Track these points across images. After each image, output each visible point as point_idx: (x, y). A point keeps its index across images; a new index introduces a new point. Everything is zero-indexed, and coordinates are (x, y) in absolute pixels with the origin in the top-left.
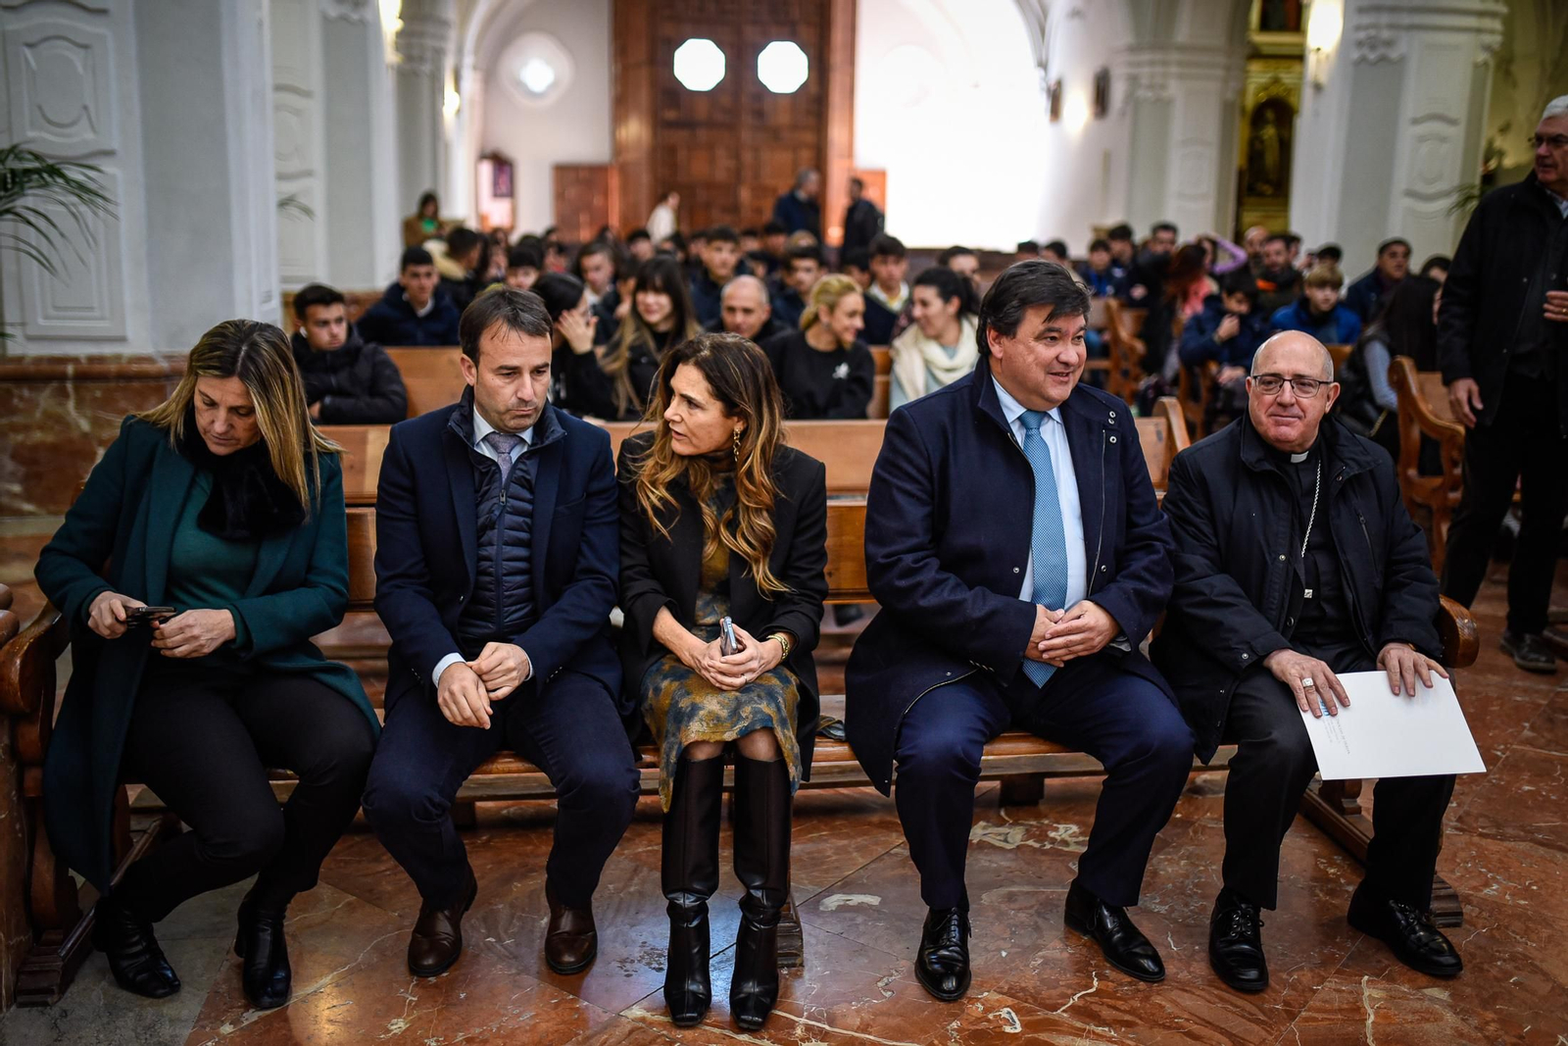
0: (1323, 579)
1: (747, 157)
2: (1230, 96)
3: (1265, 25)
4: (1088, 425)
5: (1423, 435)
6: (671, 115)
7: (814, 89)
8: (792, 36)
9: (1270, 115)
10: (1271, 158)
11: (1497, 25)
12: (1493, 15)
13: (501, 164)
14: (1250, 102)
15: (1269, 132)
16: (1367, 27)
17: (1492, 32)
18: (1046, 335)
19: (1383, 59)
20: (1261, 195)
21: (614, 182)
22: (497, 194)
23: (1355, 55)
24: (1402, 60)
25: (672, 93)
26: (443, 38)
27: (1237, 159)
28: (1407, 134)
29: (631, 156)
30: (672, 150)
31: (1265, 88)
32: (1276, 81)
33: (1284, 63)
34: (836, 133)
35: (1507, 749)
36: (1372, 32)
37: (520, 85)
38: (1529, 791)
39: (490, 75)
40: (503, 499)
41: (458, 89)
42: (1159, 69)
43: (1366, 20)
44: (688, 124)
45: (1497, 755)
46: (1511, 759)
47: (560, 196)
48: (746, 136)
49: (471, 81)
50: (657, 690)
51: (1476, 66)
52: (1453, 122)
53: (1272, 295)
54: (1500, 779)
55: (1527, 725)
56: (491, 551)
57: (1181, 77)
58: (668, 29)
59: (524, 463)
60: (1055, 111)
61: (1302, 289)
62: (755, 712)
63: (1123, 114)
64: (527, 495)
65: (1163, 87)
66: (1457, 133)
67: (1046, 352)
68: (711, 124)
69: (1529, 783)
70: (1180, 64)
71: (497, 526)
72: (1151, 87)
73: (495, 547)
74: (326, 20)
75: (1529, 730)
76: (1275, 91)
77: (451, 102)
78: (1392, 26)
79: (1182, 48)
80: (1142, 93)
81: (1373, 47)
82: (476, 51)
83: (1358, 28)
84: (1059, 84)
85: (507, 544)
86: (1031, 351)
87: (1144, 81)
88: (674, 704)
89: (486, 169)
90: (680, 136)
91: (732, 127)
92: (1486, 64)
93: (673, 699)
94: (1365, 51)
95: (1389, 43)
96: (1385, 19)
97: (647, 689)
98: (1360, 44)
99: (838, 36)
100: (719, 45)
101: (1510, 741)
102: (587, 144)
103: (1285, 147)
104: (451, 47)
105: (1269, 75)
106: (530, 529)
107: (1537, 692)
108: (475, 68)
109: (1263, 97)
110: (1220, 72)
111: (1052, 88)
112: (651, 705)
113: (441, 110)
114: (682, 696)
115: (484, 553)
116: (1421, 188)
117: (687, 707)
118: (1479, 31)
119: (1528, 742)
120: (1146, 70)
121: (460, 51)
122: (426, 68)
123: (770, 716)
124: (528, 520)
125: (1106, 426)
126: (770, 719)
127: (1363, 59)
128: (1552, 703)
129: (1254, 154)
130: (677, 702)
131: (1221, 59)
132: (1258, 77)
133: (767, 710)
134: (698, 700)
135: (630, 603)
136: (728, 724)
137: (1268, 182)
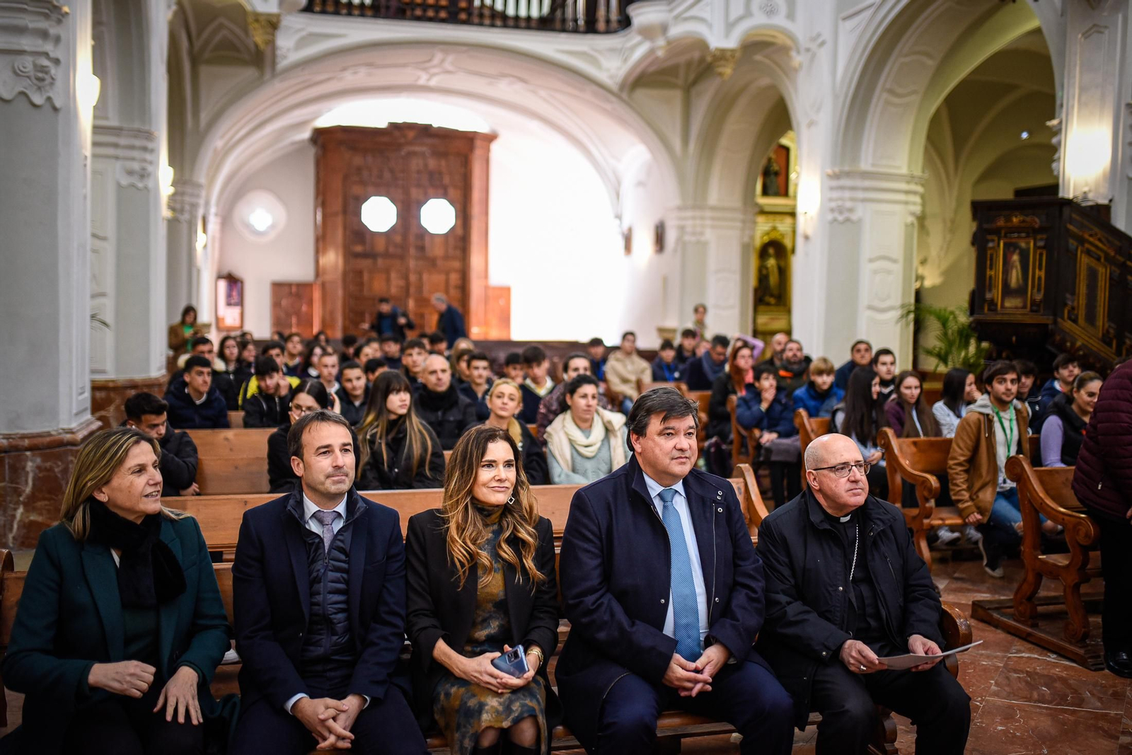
0: (867, 602)
1: (413, 278)
2: (746, 239)
3: (765, 192)
4: (703, 500)
5: (904, 481)
6: (359, 249)
7: (460, 232)
8: (445, 195)
9: (771, 251)
10: (773, 279)
11: (918, 199)
12: (915, 193)
13: (233, 281)
14: (758, 243)
15: (771, 262)
16: (837, 200)
17: (914, 203)
18: (664, 432)
19: (848, 220)
20: (768, 304)
21: (317, 295)
22: (229, 304)
23: (830, 217)
24: (860, 221)
25: (359, 234)
26: (198, 196)
27: (753, 282)
28: (866, 269)
29: (328, 278)
30: (360, 273)
31: (767, 234)
32: (774, 229)
33: (778, 217)
34: (475, 261)
35: (983, 700)
36: (840, 203)
37: (248, 226)
38: (1002, 730)
39: (226, 220)
40: (327, 561)
41: (205, 231)
42: (698, 222)
43: (836, 194)
44: (371, 255)
45: (978, 705)
46: (986, 707)
47: (276, 304)
48: (412, 264)
49: (213, 224)
50: (448, 695)
51: (907, 226)
52: (895, 261)
53: (789, 381)
54: (982, 722)
55: (993, 682)
56: (319, 598)
57: (713, 227)
58: (356, 190)
59: (342, 535)
60: (628, 247)
61: (808, 376)
62: (523, 706)
63: (675, 251)
64: (343, 557)
65: (702, 234)
66: (898, 268)
67: (667, 444)
68: (387, 255)
69: (1001, 724)
70: (713, 219)
71: (322, 580)
72: (694, 234)
73: (322, 596)
74: (119, 186)
75: (995, 686)
76: (774, 236)
77: (201, 239)
78: (852, 199)
79: (713, 208)
80: (687, 238)
81: (841, 212)
82: (218, 204)
83: (831, 200)
84: (630, 230)
85: (330, 593)
86: (657, 444)
87: (689, 229)
88: (463, 704)
89: (222, 285)
90: (365, 264)
91: (402, 258)
92: (912, 224)
93: (462, 700)
94: (836, 215)
95: (851, 210)
96: (847, 194)
97: (439, 694)
98: (832, 210)
99: (476, 195)
100: (393, 201)
101: (984, 694)
102: (298, 268)
103: (784, 272)
104: (202, 202)
105: (770, 225)
106: (347, 582)
107: (996, 657)
108: (216, 215)
109: (766, 239)
110: (739, 224)
111: (626, 232)
112: (443, 705)
113: (195, 246)
114: (469, 698)
115: (315, 600)
116: (876, 303)
117: (475, 705)
118: (906, 203)
119: (996, 694)
120: (690, 223)
121: (207, 204)
122: (186, 216)
123: (533, 708)
124: (345, 576)
125: (715, 501)
126: (534, 710)
127: (835, 220)
128: (1006, 666)
129: (763, 278)
130: (466, 703)
131: (740, 216)
132: (762, 228)
133: (530, 704)
134: (482, 699)
135: (417, 634)
136: (504, 716)
137: (772, 296)
